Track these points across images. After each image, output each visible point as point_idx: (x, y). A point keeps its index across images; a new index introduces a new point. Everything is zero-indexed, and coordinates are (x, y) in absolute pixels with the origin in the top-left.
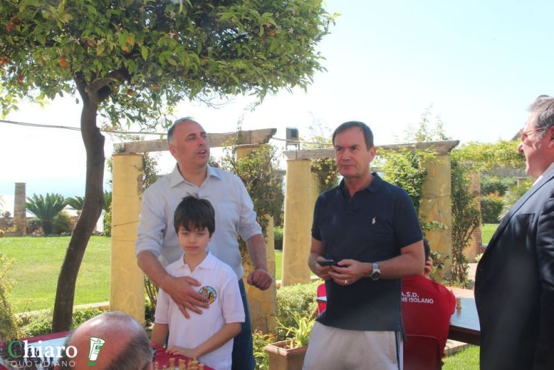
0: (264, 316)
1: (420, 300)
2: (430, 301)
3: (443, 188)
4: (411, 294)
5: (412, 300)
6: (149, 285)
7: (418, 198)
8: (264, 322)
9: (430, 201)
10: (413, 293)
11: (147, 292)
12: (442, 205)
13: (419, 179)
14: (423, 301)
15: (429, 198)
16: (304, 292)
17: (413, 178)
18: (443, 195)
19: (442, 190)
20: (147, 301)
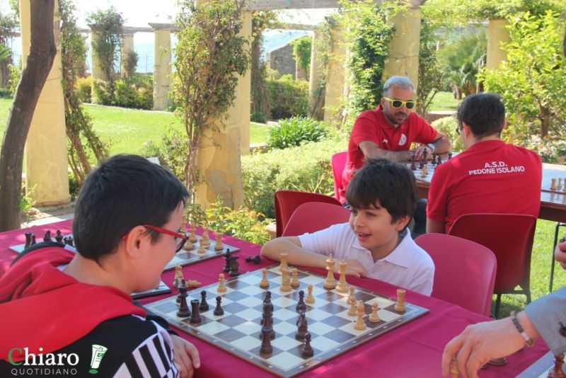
0: (230, 190)
1: (510, 169)
2: (520, 169)
3: (411, 47)
4: (498, 164)
5: (500, 171)
6: (72, 154)
7: (384, 57)
8: (229, 196)
9: (398, 61)
10: (500, 163)
11: (70, 162)
12: (410, 66)
13: (387, 36)
14: (513, 169)
15: (397, 59)
16: (267, 161)
17: (380, 35)
18: (411, 55)
19: (410, 49)
20: (69, 173)
